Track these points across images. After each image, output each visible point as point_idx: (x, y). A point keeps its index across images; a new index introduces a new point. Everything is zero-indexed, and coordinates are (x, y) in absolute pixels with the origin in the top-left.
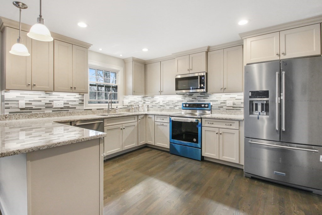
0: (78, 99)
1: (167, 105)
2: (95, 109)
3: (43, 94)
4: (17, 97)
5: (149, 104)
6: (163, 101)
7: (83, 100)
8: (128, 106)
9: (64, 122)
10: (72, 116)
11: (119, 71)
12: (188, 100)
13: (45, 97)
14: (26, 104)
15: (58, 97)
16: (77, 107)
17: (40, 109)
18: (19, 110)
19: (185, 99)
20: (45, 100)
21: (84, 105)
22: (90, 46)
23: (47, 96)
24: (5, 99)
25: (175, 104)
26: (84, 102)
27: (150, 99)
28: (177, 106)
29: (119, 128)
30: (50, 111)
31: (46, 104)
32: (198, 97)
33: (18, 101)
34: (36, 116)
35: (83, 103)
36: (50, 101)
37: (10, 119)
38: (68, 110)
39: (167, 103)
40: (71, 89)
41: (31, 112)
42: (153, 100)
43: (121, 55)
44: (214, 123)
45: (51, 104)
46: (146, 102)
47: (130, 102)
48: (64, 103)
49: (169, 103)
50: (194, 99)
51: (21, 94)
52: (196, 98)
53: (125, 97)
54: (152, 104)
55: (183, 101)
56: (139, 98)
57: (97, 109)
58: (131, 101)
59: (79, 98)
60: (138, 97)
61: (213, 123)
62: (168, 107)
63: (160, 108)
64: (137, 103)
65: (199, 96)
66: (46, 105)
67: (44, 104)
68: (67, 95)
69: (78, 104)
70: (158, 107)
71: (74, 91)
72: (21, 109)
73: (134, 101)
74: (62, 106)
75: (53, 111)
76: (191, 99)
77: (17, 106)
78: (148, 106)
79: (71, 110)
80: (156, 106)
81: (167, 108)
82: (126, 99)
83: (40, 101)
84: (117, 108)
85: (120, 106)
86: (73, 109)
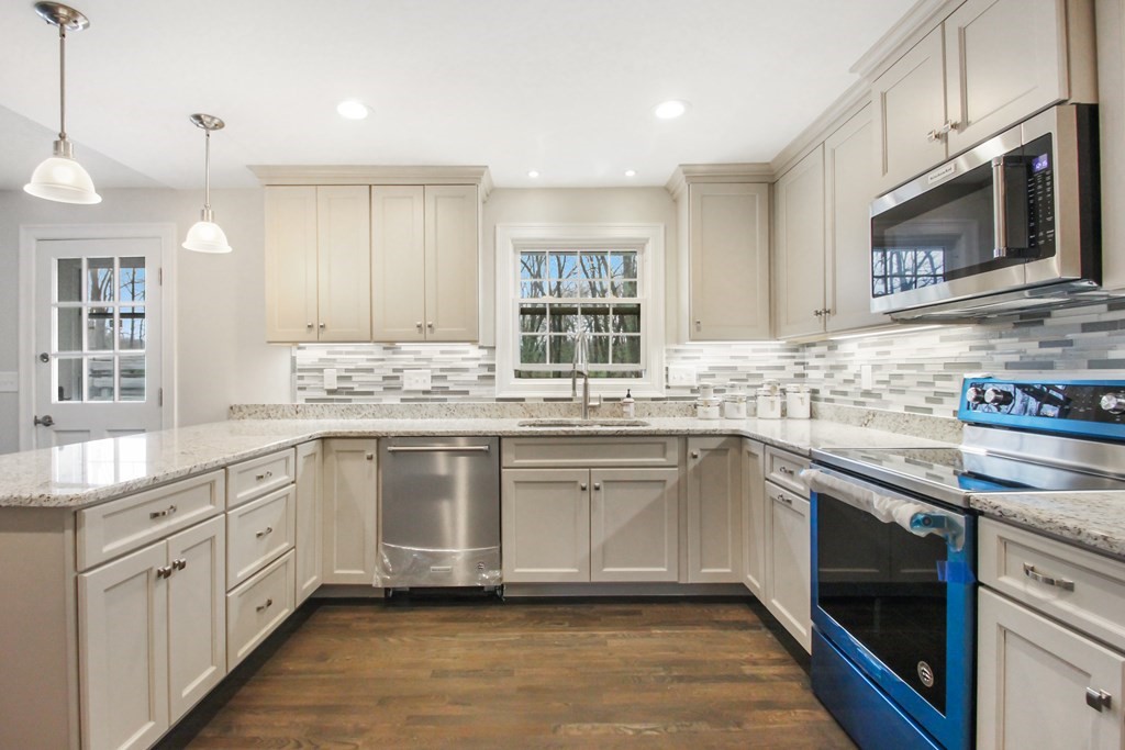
0: (474, 364)
1: (892, 391)
2: (539, 399)
3: (376, 350)
4: (321, 360)
5: (819, 381)
6: (876, 367)
7: (492, 368)
8: (693, 391)
9: (356, 435)
10: (453, 420)
11: (647, 240)
12: (1016, 358)
13: (383, 360)
14: (340, 378)
15: (416, 360)
16: (474, 391)
17: (371, 393)
18: (324, 395)
19: (991, 348)
20: (382, 367)
21: (494, 385)
22: (482, 174)
23: (388, 355)
24: (298, 367)
25: (932, 384)
26: (496, 374)
27: (823, 356)
28: (946, 399)
29: (575, 482)
30: (393, 400)
31: (385, 378)
32: (1087, 327)
33: (321, 370)
34: (359, 413)
35: (493, 377)
36: (395, 370)
37: (305, 416)
38: (445, 400)
39: (893, 376)
40: (420, 332)
41: (350, 400)
42: (833, 363)
43: (630, 173)
44: (1079, 586)
45: (397, 378)
46: (812, 374)
47: (705, 370)
48: (433, 377)
49: (900, 376)
50: (1058, 350)
51: (329, 353)
52: (1070, 336)
53: (676, 351)
54: (829, 382)
55: (976, 366)
56: (766, 350)
57: (546, 400)
58: (710, 368)
59: (478, 359)
60: (754, 351)
61: (1069, 587)
62: (897, 405)
63: (863, 403)
64: (749, 375)
65: (1094, 319)
66: (387, 382)
67: (381, 379)
68: (442, 352)
69: (476, 378)
70: (856, 403)
71: (429, 336)
72: (330, 392)
73: (735, 368)
74: (428, 387)
75: (402, 400)
76: (1032, 348)
77: (319, 384)
78: (815, 392)
79: (452, 400)
80: (845, 393)
81: (892, 409)
82: (684, 358)
83: (371, 370)
84: (629, 396)
85: (643, 388)
86: (460, 396)
